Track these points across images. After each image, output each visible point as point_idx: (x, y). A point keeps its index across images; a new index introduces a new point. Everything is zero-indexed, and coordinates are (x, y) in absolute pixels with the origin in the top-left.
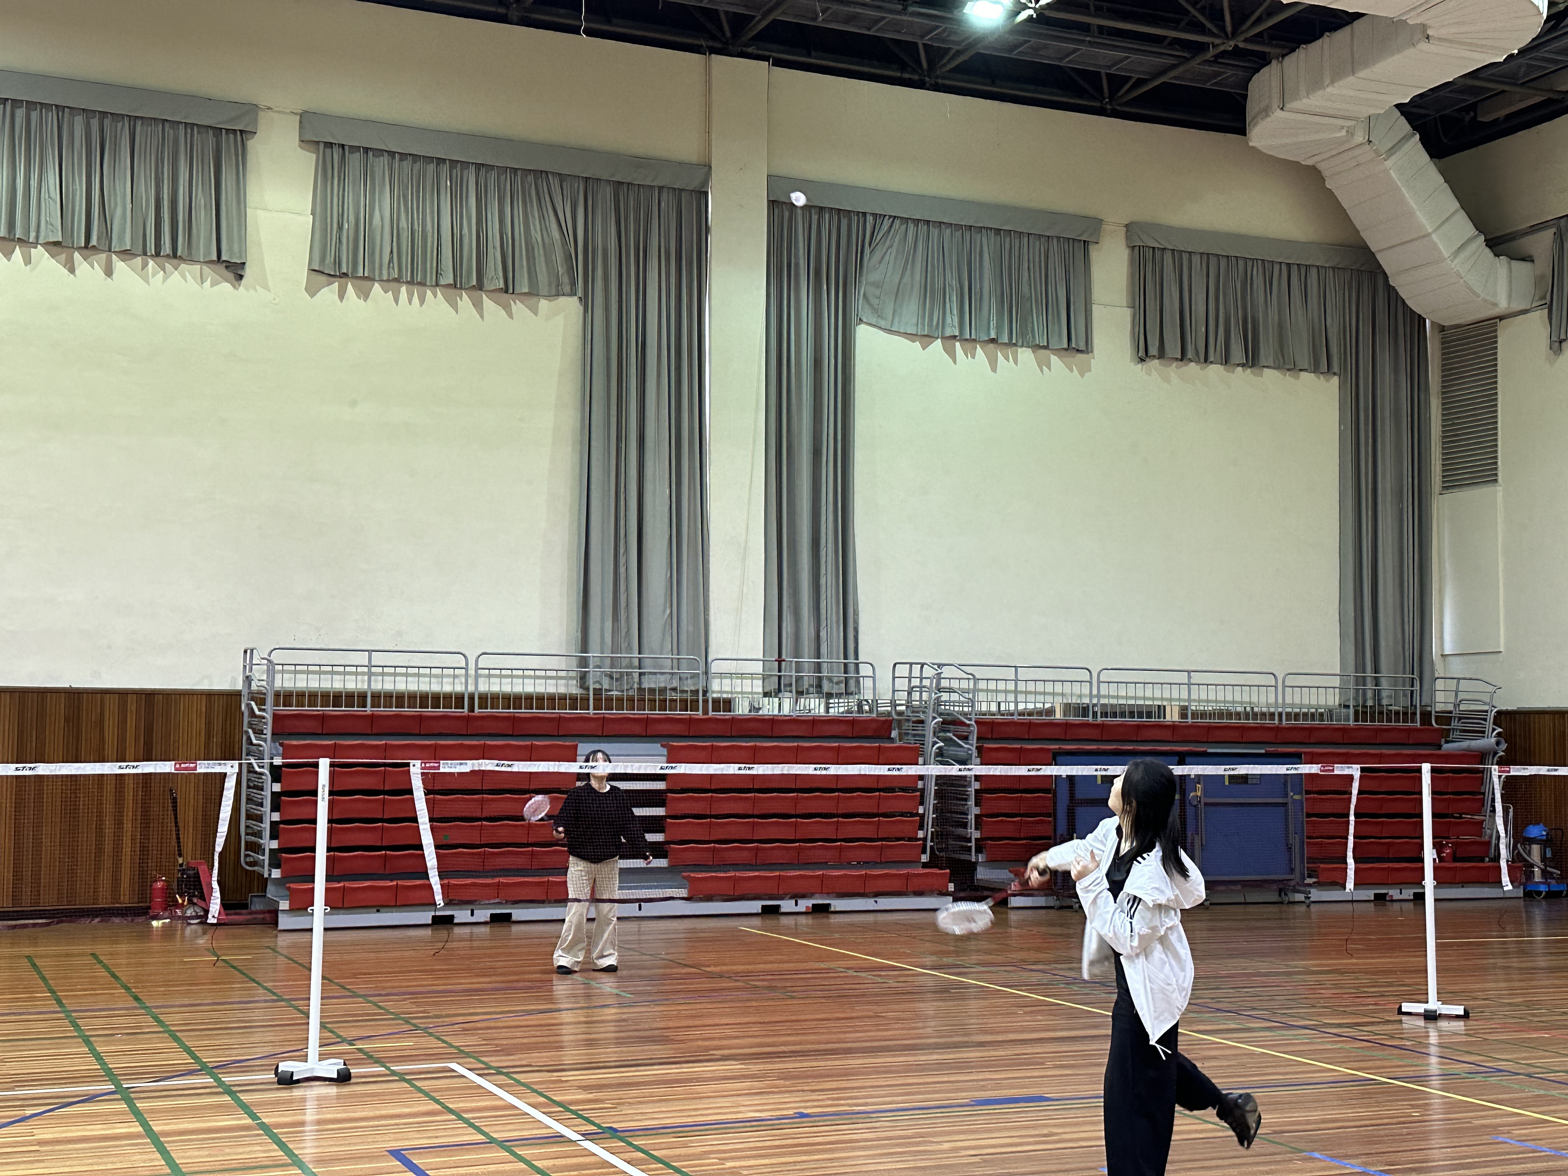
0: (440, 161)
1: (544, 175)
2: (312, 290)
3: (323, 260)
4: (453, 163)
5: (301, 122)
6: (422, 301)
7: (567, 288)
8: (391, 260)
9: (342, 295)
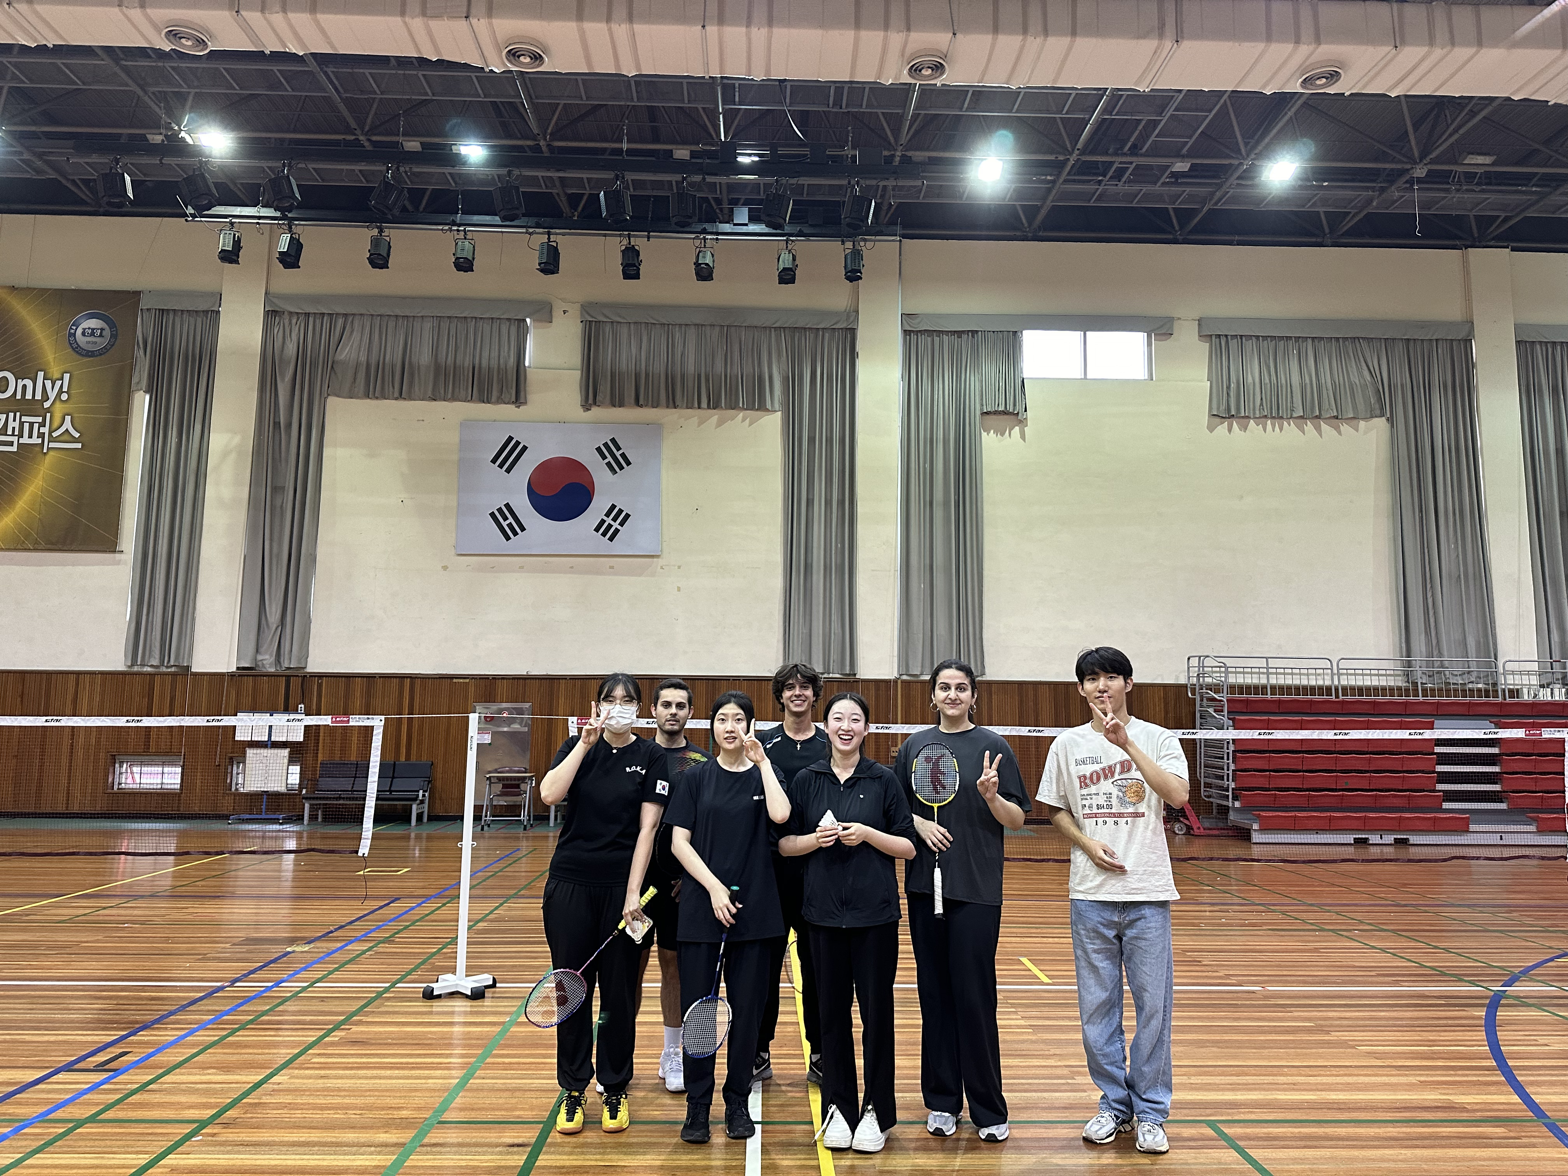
0: (1289, 338)
1: (1357, 340)
2: (1211, 428)
3: (1218, 408)
4: (1297, 338)
5: (1199, 325)
6: (1281, 429)
7: (1378, 412)
8: (1262, 404)
9: (1230, 430)
